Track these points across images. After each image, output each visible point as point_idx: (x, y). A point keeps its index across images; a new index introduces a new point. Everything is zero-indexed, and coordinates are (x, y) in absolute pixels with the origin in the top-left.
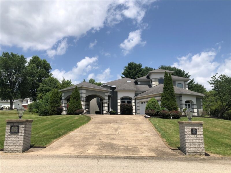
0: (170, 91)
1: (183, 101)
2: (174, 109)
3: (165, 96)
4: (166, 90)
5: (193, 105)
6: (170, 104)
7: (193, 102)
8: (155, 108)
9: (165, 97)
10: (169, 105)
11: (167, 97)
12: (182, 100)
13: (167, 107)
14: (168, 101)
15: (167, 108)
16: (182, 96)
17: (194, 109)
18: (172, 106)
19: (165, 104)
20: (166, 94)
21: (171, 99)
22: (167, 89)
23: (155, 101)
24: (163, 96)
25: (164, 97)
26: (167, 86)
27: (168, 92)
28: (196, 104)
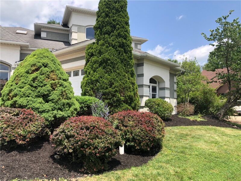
0: (119, 35)
1: (144, 77)
2: (126, 102)
3: (100, 53)
4: (104, 30)
5: (163, 89)
6: (116, 84)
7: (164, 82)
8: (46, 98)
9: (100, 59)
10: (111, 84)
11: (106, 55)
12: (142, 75)
13: (104, 94)
14: (109, 72)
15: (105, 97)
16: (145, 64)
17: (164, 98)
18: (120, 92)
19: (97, 81)
20: (103, 45)
21: (120, 65)
22: (109, 28)
23: (46, 66)
24: (92, 55)
25: (94, 59)
26: (107, 15)
27: (110, 39)
28: (169, 87)
